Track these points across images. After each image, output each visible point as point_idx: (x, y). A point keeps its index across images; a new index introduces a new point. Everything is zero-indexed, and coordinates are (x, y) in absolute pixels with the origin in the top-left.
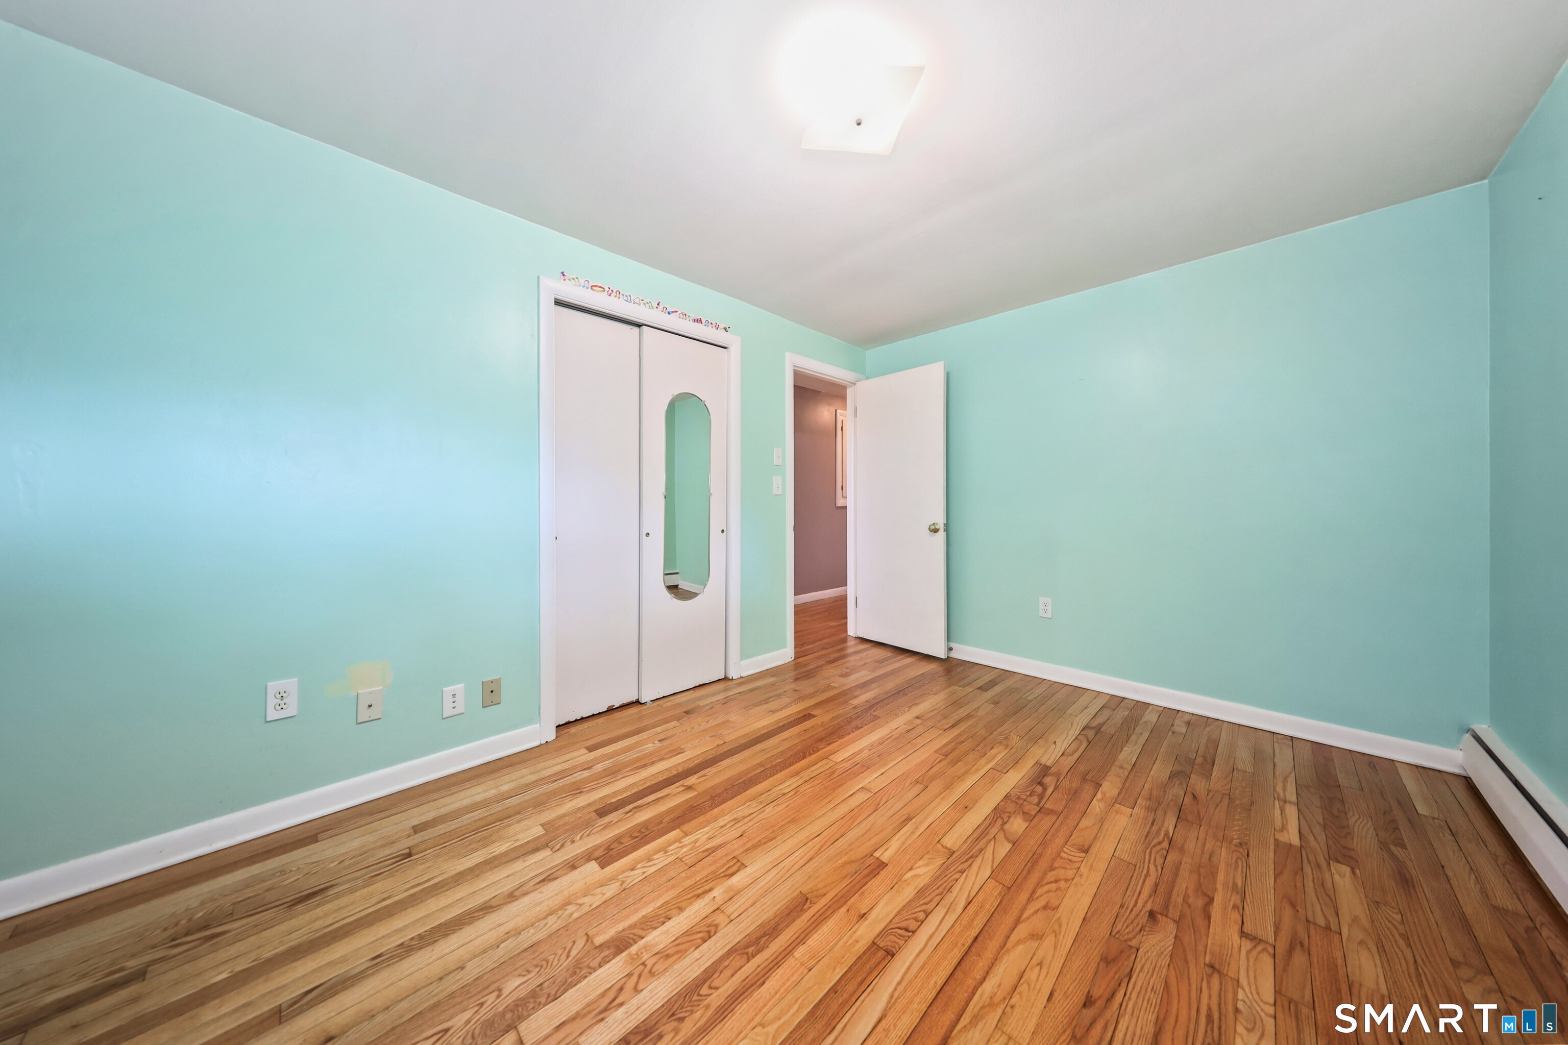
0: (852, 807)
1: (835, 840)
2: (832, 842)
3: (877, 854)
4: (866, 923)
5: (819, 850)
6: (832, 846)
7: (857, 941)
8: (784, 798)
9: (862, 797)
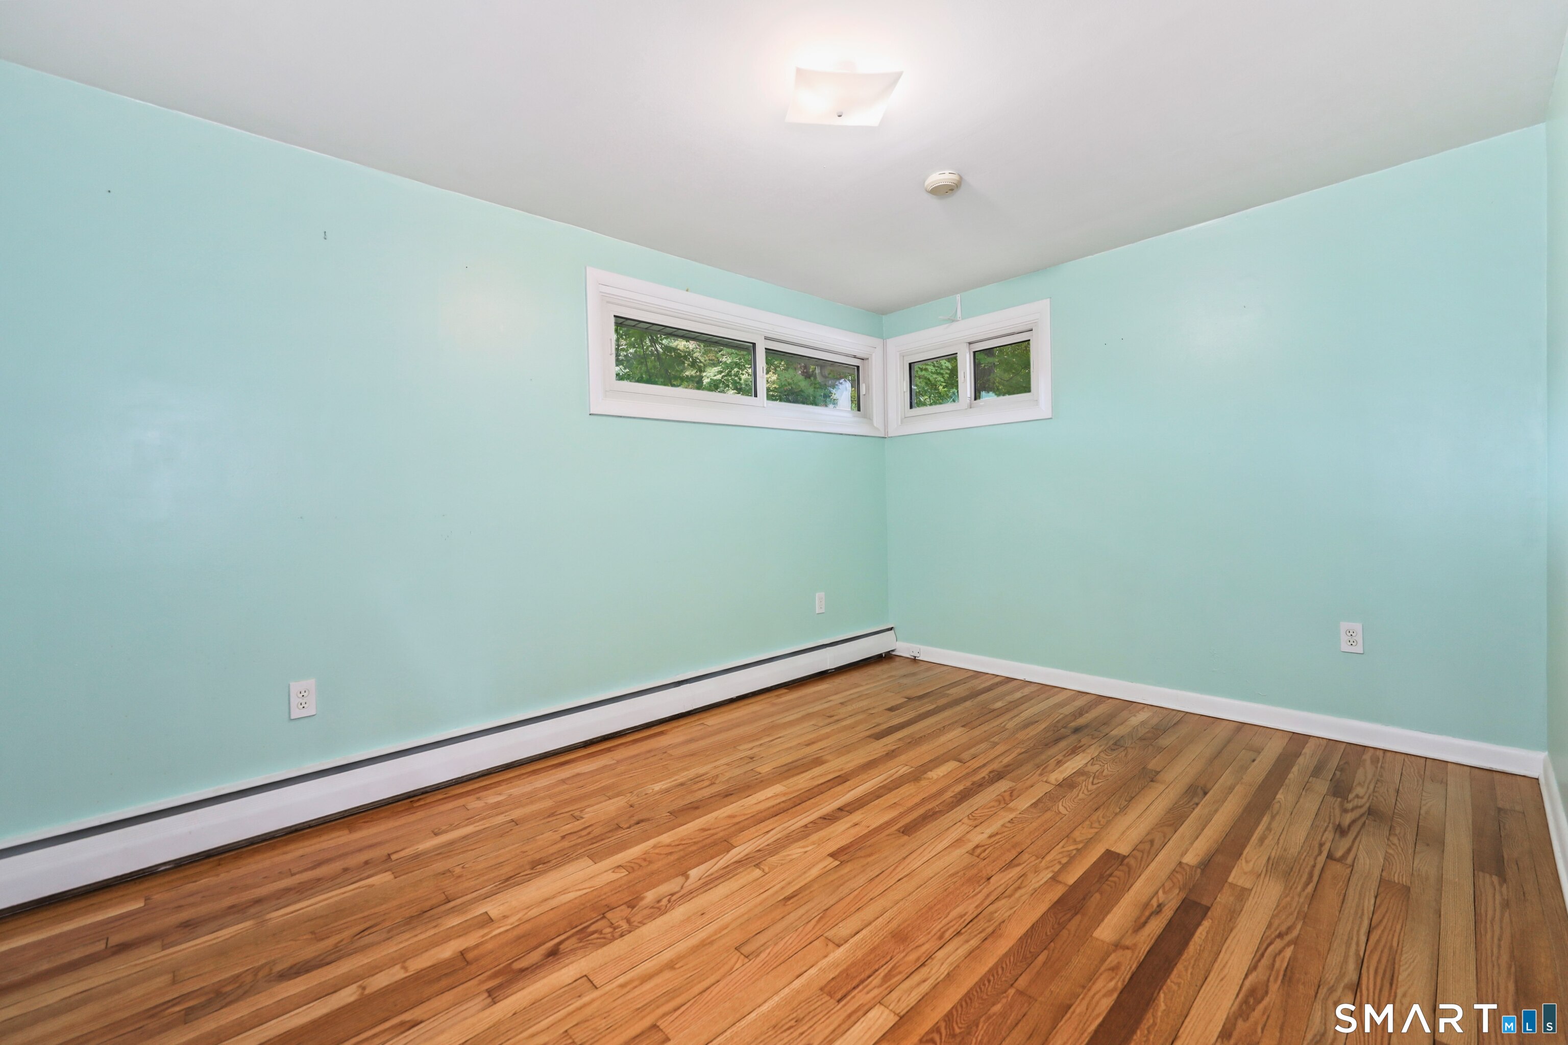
0: (857, 915)
1: (881, 876)
2: (884, 873)
3: (837, 863)
4: (854, 821)
5: (897, 866)
6: (884, 869)
7: (862, 814)
8: (957, 927)
9: (844, 930)
